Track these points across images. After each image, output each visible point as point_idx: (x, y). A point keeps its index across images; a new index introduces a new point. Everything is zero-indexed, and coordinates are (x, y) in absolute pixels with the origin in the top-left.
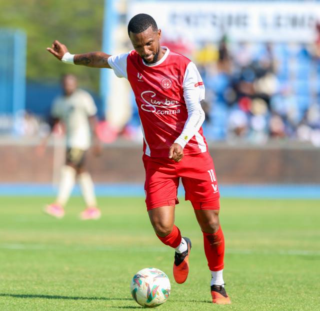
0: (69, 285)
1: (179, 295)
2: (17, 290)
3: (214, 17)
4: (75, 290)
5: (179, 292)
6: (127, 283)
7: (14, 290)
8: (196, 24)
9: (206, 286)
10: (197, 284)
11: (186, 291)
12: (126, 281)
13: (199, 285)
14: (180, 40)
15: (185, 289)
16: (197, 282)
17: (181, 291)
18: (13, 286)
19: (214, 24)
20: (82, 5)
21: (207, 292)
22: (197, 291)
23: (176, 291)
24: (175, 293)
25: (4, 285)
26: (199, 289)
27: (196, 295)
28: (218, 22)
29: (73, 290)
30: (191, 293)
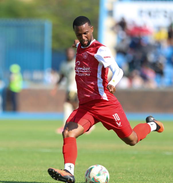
0: (78, 174)
1: (145, 180)
2: (47, 176)
3: (166, 12)
4: (82, 177)
5: (145, 178)
6: (114, 172)
7: (45, 177)
8: (155, 16)
9: (161, 175)
10: (156, 173)
11: (149, 177)
12: (113, 171)
13: (157, 174)
14: (145, 26)
15: (149, 176)
16: (156, 172)
17: (147, 178)
18: (45, 174)
19: (165, 16)
20: (86, 5)
21: (162, 178)
22: (156, 178)
23: (143, 177)
24: (143, 179)
25: (39, 173)
26: (157, 176)
27: (155, 180)
28: (168, 15)
29: (81, 177)
30: (152, 179)
